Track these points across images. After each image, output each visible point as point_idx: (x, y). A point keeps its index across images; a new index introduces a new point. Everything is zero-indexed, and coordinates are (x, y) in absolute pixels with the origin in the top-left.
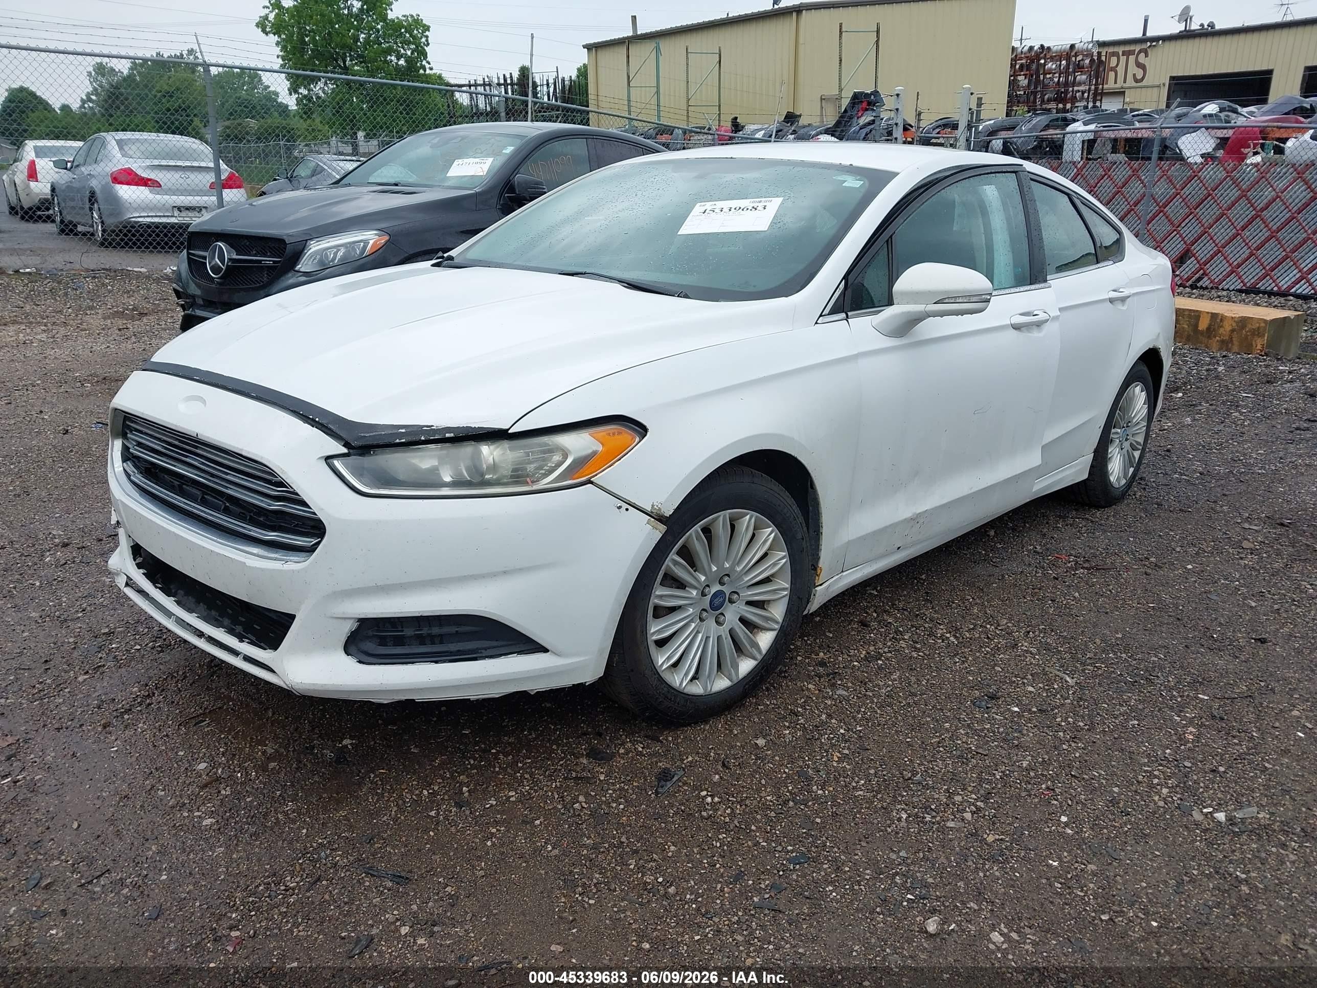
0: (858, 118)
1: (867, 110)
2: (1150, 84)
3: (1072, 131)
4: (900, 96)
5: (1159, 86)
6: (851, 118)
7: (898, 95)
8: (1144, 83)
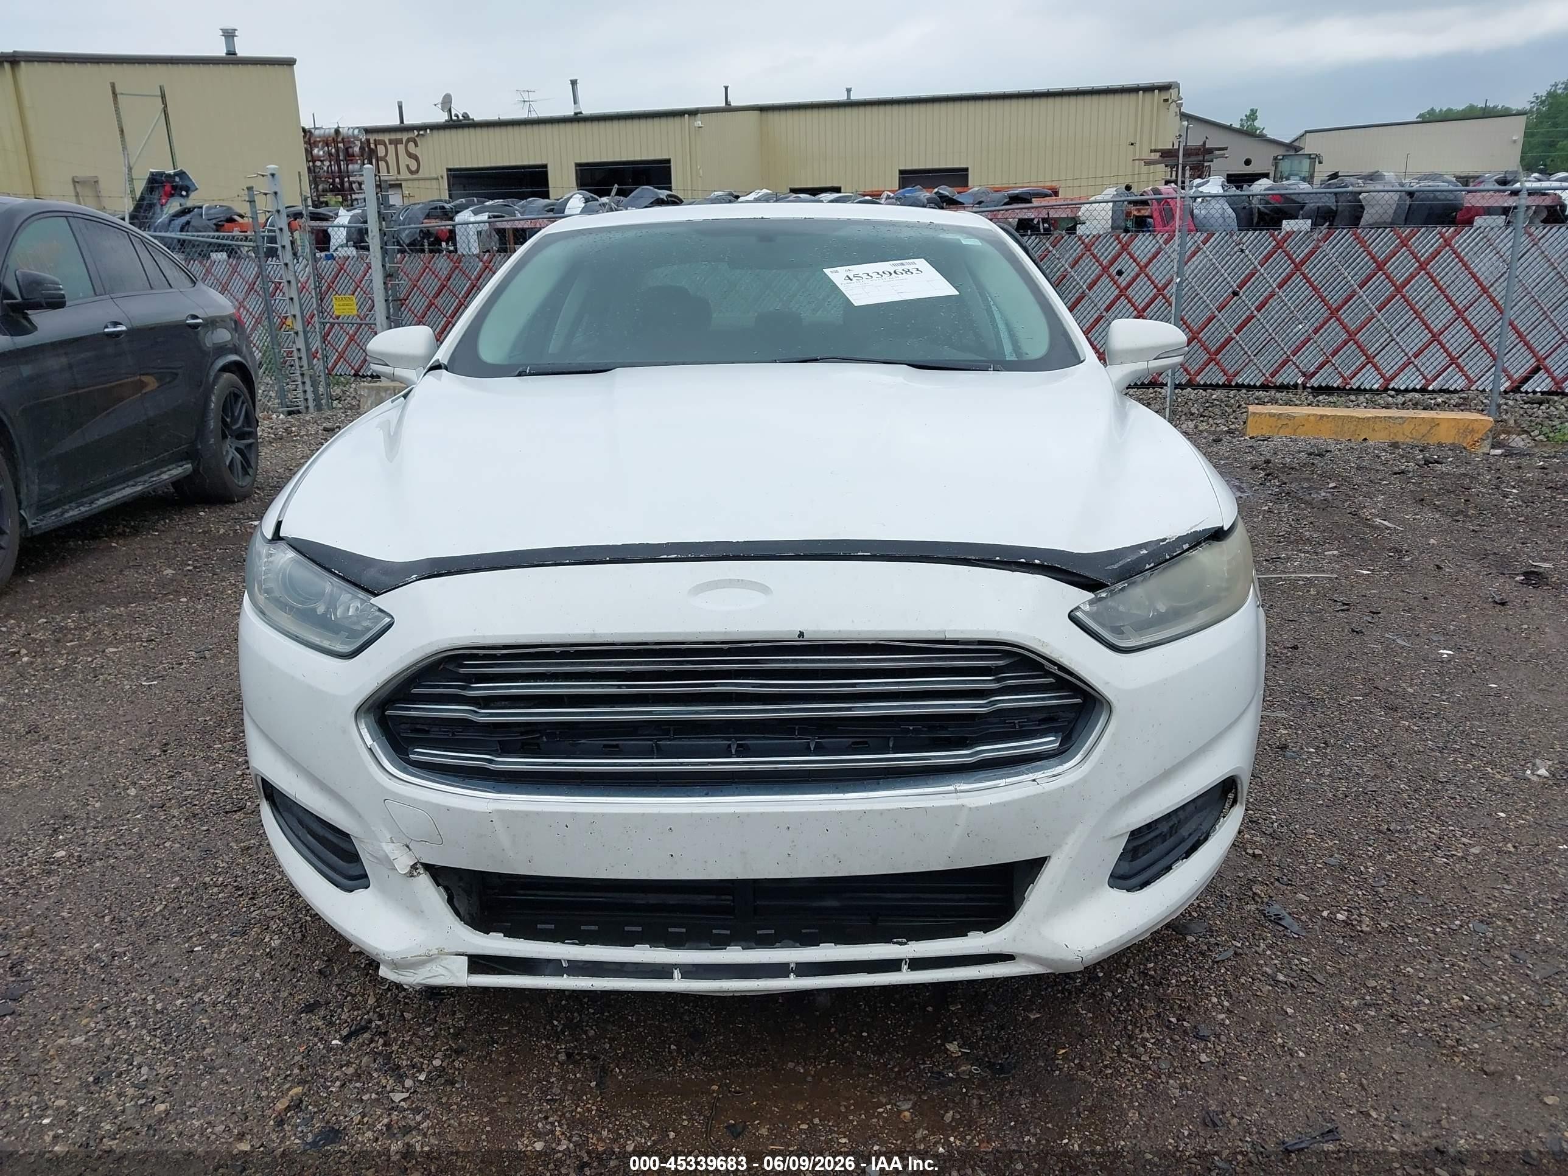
0: (162, 205)
1: (172, 195)
2: (427, 176)
3: (462, 221)
4: (276, 176)
5: (437, 179)
6: (151, 206)
7: (273, 175)
8: (420, 175)
